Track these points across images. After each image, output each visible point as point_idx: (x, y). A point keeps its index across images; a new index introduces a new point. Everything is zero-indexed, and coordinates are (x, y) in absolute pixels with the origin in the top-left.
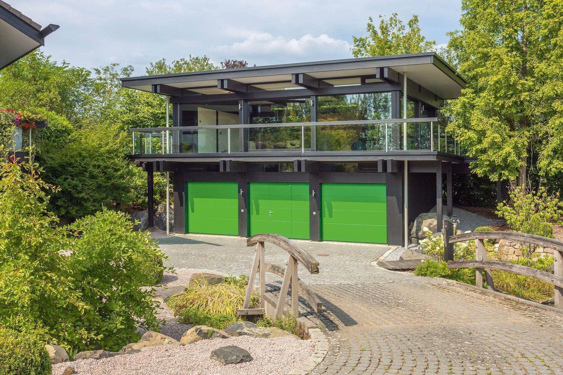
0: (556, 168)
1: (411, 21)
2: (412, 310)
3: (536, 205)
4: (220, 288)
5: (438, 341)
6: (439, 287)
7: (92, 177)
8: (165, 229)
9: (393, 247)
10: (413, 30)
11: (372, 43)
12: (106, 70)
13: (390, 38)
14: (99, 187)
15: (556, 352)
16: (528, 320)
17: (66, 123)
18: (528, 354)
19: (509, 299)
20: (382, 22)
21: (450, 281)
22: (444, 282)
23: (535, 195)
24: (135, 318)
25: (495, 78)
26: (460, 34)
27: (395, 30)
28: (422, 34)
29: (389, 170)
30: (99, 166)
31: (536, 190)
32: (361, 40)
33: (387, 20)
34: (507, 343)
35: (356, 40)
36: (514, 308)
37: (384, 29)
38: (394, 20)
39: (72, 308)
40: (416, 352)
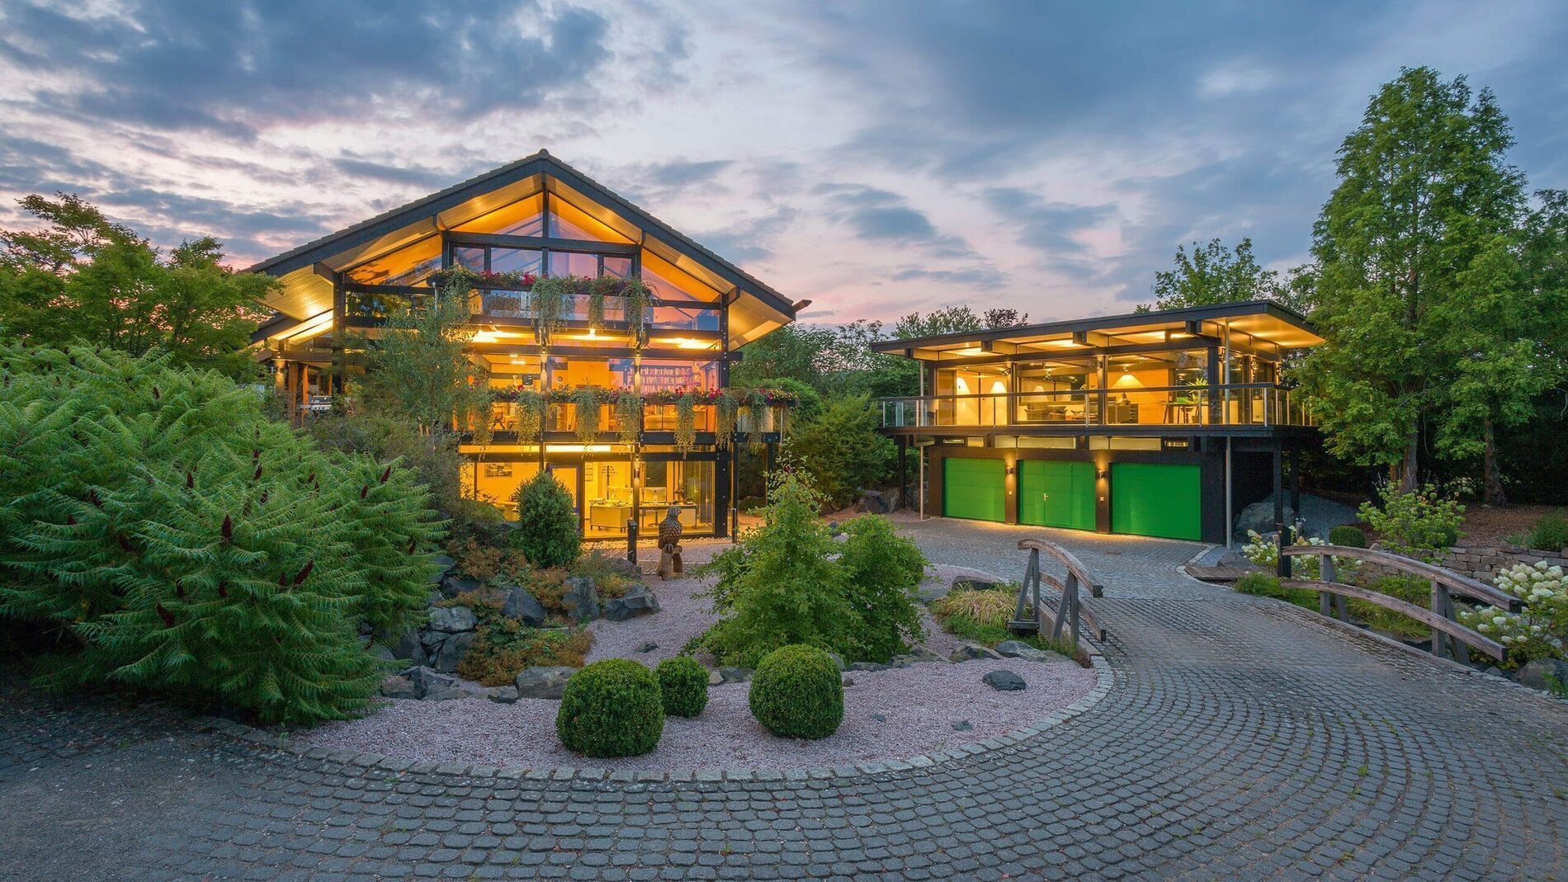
0: (1464, 450)
1: (1241, 246)
2: (1222, 642)
3: (1420, 509)
4: (989, 595)
5: (1252, 686)
6: (1268, 612)
7: (841, 454)
8: (918, 510)
9: (1211, 546)
10: (1243, 258)
11: (1183, 278)
12: (852, 327)
13: (1208, 270)
14: (847, 464)
15: (1415, 716)
16: (1386, 668)
17: (812, 393)
18: (1373, 716)
19: (1366, 636)
20: (1198, 250)
21: (1283, 603)
22: (1275, 604)
23: (1420, 494)
24: (900, 626)
25: (1362, 331)
26: (1311, 269)
27: (1216, 260)
28: (1256, 263)
29: (1204, 448)
30: (847, 442)
31: (1421, 489)
32: (1167, 275)
33: (1204, 248)
34: (1346, 698)
35: (1159, 276)
36: (1370, 651)
37: (1200, 258)
38: (1214, 246)
39: (843, 615)
40: (1222, 698)
